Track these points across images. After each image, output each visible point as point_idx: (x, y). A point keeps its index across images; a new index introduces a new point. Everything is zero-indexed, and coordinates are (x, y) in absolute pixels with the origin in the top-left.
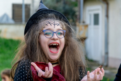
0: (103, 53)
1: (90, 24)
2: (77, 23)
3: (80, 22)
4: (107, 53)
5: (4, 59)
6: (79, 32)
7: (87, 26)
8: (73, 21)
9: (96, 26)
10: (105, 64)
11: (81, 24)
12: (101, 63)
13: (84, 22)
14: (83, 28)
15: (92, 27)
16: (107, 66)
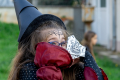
0: (111, 37)
1: (97, 6)
2: (83, 6)
3: (85, 4)
4: (115, 37)
5: (4, 44)
6: (85, 15)
7: (93, 8)
8: (79, 3)
9: (103, 9)
10: (113, 49)
11: (87, 6)
12: (108, 47)
13: (90, 4)
14: (89, 10)
15: (98, 10)
16: (115, 51)
